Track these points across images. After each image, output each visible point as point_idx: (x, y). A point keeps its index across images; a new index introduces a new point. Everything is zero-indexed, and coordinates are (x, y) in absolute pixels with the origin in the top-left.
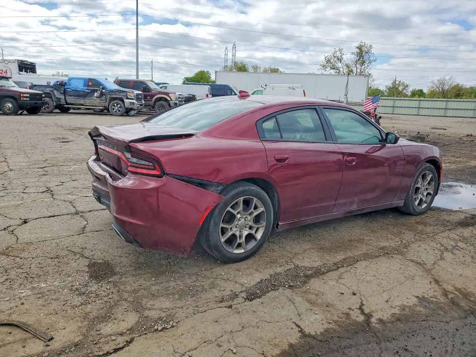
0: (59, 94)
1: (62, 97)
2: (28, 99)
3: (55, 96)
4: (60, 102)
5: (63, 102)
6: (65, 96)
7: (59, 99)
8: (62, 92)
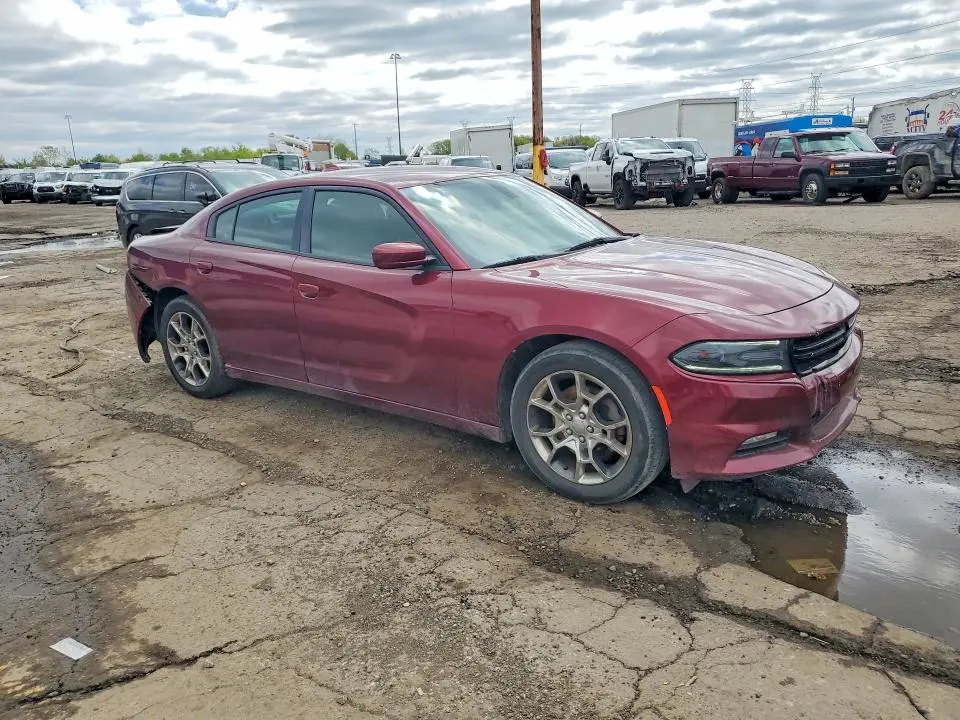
0: (943, 156)
1: (947, 162)
2: (847, 173)
3: (934, 160)
4: (943, 173)
5: (948, 172)
6: (953, 160)
7: (941, 167)
8: (948, 151)
